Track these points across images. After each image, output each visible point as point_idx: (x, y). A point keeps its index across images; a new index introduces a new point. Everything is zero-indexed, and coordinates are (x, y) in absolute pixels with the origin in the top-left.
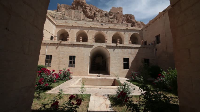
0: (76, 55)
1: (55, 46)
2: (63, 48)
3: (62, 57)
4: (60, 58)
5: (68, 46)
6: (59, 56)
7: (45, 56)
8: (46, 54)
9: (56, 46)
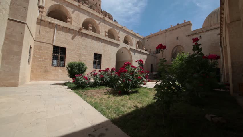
0: (102, 54)
1: (70, 33)
2: (85, 39)
3: (83, 53)
4: (80, 54)
5: (92, 39)
6: (78, 51)
7: (53, 47)
8: (54, 45)
9: (72, 34)
